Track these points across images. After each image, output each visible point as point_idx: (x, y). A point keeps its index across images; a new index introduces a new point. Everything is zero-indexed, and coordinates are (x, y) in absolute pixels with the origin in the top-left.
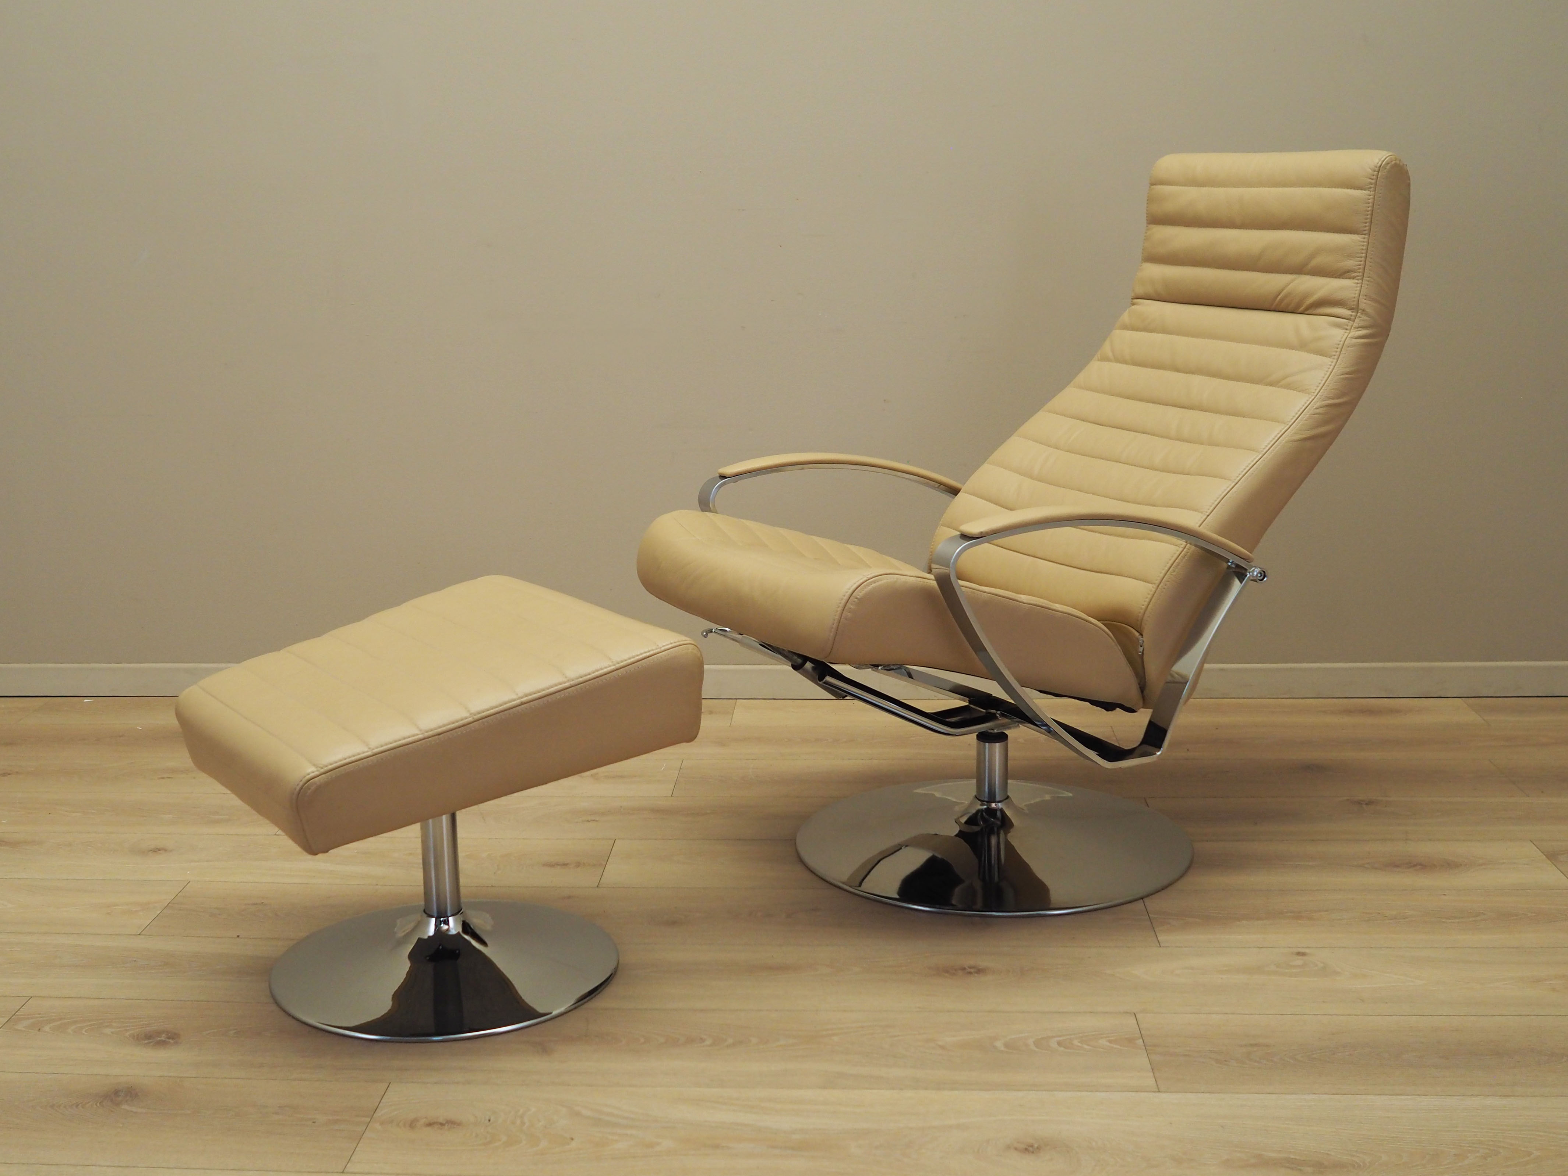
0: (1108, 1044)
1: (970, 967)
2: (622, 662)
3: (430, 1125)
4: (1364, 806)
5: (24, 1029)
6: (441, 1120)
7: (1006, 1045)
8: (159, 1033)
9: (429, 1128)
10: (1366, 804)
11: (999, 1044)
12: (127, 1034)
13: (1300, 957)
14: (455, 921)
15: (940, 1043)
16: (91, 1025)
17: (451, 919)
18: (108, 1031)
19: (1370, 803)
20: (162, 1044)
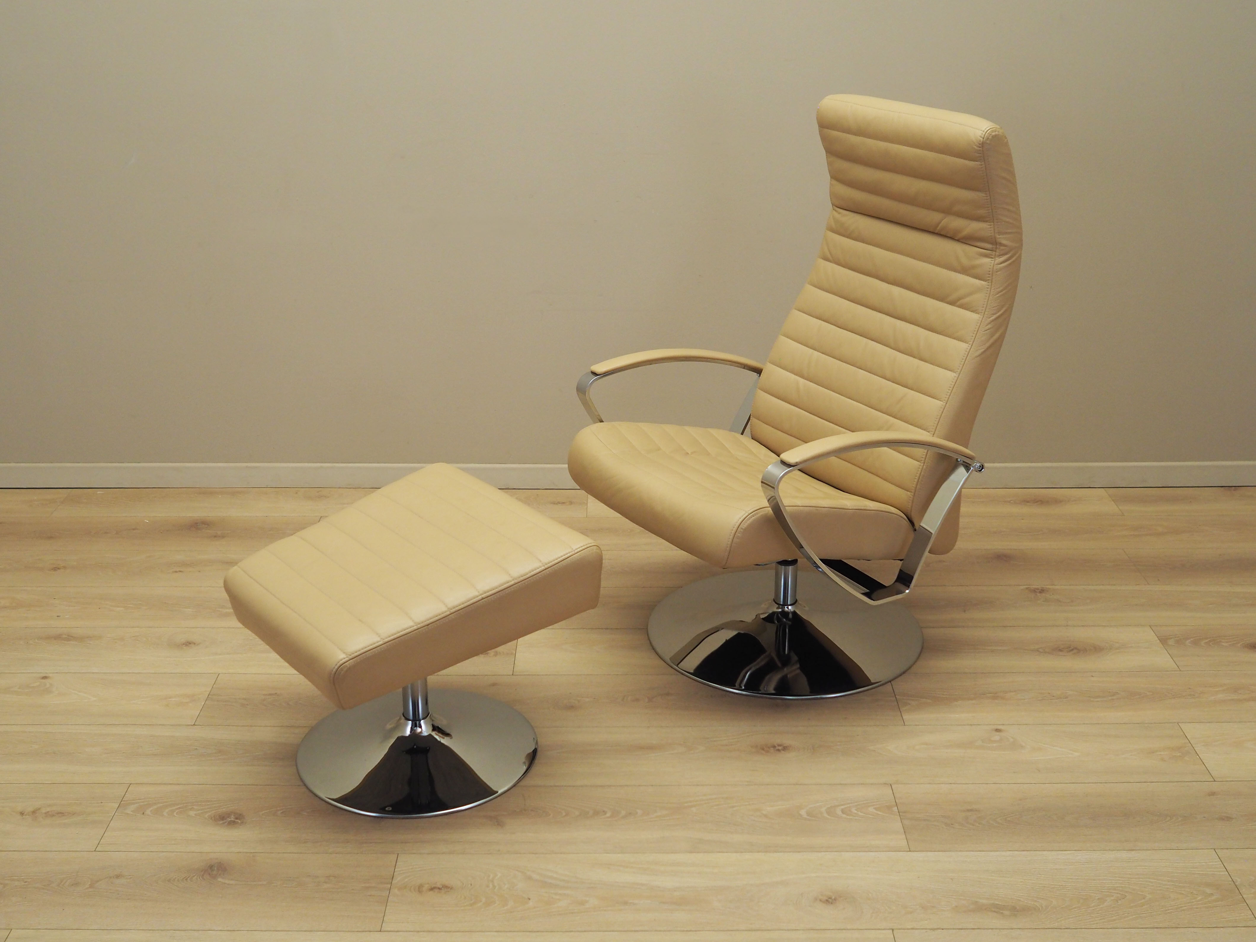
0: (875, 811)
1: (779, 745)
2: (549, 563)
3: (432, 889)
4: (1038, 594)
5: (131, 813)
6: (439, 885)
7: (808, 814)
8: (229, 815)
9: (431, 892)
10: (1040, 592)
11: (803, 812)
12: (206, 816)
13: (998, 733)
14: (425, 723)
15: (764, 812)
16: (179, 808)
17: (422, 722)
18: (192, 813)
19: (1042, 591)
20: (232, 824)
